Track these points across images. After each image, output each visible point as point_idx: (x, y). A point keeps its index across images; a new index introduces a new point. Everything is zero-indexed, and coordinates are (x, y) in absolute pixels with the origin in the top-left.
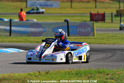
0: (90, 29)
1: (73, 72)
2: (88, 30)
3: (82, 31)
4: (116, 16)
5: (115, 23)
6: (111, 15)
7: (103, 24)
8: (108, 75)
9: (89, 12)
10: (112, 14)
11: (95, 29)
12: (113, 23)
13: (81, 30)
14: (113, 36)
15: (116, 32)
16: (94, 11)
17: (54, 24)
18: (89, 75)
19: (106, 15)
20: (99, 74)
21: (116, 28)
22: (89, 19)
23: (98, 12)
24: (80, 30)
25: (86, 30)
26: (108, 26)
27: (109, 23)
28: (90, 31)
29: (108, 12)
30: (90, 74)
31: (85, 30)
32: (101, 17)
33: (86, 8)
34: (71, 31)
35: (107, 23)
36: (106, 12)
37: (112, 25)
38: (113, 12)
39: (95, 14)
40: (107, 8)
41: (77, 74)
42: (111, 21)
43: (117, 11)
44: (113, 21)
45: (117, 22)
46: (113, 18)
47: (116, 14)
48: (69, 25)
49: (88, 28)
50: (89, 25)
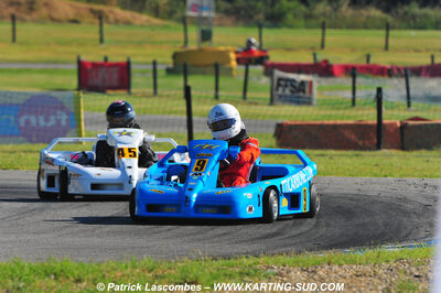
0: (64, 118)
2: (58, 121)
3: (38, 124)
4: (169, 71)
5: (168, 96)
6: (151, 67)
8: (78, 281)
9: (74, 58)
10: (155, 63)
11: (82, 116)
12: (161, 96)
13: (33, 120)
16: (92, 55)
18: (10, 283)
19: (134, 68)
20: (46, 280)
21: (170, 113)
22: (73, 81)
23: (106, 59)
24: (27, 122)
25: (52, 122)
26: (143, 106)
27: (145, 96)
28: (64, 123)
29: (140, 58)
30: (13, 280)
31: (47, 120)
32: (115, 76)
33: (67, 44)
35: (135, 95)
36: (132, 60)
37: (156, 102)
38: (159, 60)
39: (95, 65)
40: (140, 44)
42: (151, 90)
43: (175, 56)
44: (159, 91)
45: (173, 92)
46: (159, 81)
47: (171, 66)
49: (59, 112)
50: (61, 103)
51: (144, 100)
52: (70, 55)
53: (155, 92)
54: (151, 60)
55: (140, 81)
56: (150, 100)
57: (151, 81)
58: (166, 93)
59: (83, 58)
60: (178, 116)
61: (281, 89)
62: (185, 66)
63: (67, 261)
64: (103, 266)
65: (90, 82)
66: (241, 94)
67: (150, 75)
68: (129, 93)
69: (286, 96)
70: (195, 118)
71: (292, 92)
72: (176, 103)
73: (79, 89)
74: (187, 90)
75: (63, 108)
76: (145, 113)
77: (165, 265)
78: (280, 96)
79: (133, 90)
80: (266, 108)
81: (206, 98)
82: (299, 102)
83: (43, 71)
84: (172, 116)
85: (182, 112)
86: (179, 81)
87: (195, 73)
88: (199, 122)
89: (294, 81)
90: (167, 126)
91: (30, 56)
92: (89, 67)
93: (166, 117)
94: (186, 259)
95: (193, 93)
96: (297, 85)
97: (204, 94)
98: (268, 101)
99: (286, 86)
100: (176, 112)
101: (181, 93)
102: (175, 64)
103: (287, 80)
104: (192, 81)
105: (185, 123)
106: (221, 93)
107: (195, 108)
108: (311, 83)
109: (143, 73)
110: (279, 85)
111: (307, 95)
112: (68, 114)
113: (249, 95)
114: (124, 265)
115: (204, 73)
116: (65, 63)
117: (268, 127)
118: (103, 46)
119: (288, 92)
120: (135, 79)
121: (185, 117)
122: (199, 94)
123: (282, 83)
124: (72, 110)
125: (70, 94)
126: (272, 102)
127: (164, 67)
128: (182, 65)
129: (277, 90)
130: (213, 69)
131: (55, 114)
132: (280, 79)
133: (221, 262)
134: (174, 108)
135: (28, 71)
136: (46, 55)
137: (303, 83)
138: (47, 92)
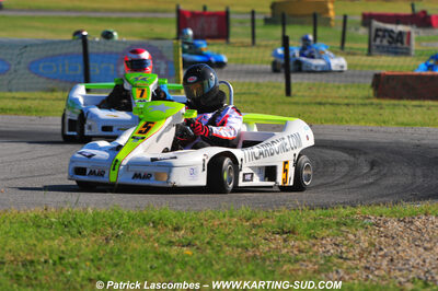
0: (163, 67)
1: (53, 220)
2: (157, 71)
4: (268, 21)
5: (267, 46)
6: (249, 17)
7: (222, 48)
8: (177, 229)
9: (173, 7)
10: (253, 13)
11: (181, 66)
12: (259, 46)
14: (244, 94)
15: (254, 80)
16: (191, 5)
17: (37, 45)
18: (109, 231)
19: (233, 18)
20: (145, 227)
21: (268, 62)
22: (172, 31)
23: (205, 8)
26: (241, 56)
27: (244, 45)
28: (163, 72)
29: (239, 8)
30: (112, 227)
32: (214, 26)
34: (98, 72)
35: (234, 45)
36: (231, 9)
37: (254, 53)
38: (258, 10)
39: (194, 15)
41: (66, 226)
42: (249, 40)
43: (273, 6)
44: (258, 41)
45: (271, 43)
46: (258, 31)
47: (269, 15)
48: (90, 50)
49: (158, 61)
50: (160, 52)
51: (242, 49)
52: (169, 4)
53: (253, 43)
54: (249, 10)
55: (238, 31)
56: (249, 50)
57: (250, 30)
58: (264, 43)
59: (182, 8)
61: (378, 40)
62: (283, 16)
63: (165, 209)
64: (201, 215)
66: (339, 45)
67: (249, 25)
68: (228, 42)
69: (383, 47)
71: (389, 42)
73: (177, 39)
74: (285, 40)
75: (161, 57)
76: (243, 63)
77: (262, 214)
78: (378, 47)
79: (232, 40)
80: (364, 58)
82: (396, 53)
83: (142, 20)
86: (277, 32)
87: (294, 23)
89: (392, 31)
91: (129, 5)
92: (188, 16)
94: (283, 208)
95: (291, 42)
96: (395, 36)
98: (366, 52)
99: (384, 36)
101: (279, 43)
102: (273, 14)
103: (385, 30)
108: (409, 33)
109: (242, 23)
110: (377, 36)
111: (405, 45)
112: (167, 62)
113: (347, 45)
114: (221, 214)
115: (302, 23)
116: (164, 12)
117: (366, 76)
119: (385, 42)
120: (234, 29)
122: (297, 44)
123: (380, 33)
124: (171, 59)
125: (169, 43)
126: (370, 53)
127: (262, 17)
128: (281, 15)
129: (375, 40)
130: (311, 19)
132: (377, 30)
133: (319, 211)
135: (128, 20)
136: (146, 5)
137: (401, 33)
138: (145, 41)
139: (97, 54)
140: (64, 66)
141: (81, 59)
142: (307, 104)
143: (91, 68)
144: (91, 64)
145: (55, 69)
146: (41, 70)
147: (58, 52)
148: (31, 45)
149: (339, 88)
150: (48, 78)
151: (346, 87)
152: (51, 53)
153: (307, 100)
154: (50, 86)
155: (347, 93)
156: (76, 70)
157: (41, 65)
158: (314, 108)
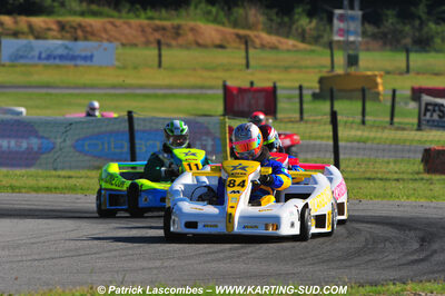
0: (209, 143)
4: (316, 97)
5: (314, 121)
6: (297, 92)
9: (221, 83)
10: (301, 88)
12: (307, 122)
16: (238, 80)
17: (82, 122)
19: (280, 93)
21: (316, 138)
22: (219, 107)
23: (252, 83)
27: (292, 122)
28: (210, 149)
29: (286, 82)
32: (262, 102)
33: (214, 69)
35: (281, 121)
36: (278, 84)
37: (302, 127)
38: (305, 85)
39: (241, 90)
40: (286, 69)
42: (297, 115)
43: (321, 81)
44: (305, 117)
45: (320, 117)
46: (305, 106)
47: (317, 91)
48: (136, 127)
49: (204, 138)
50: (207, 128)
51: (290, 125)
52: (215, 80)
53: (301, 118)
54: (297, 85)
55: (286, 107)
56: (296, 125)
57: (298, 105)
58: (311, 118)
59: (229, 83)
60: (324, 142)
61: (428, 114)
62: (332, 91)
65: (236, 108)
66: (388, 119)
67: (297, 100)
68: (276, 118)
69: (434, 121)
70: (341, 143)
71: (440, 116)
72: (322, 127)
73: (224, 115)
74: (334, 115)
75: (208, 133)
78: (428, 121)
79: (279, 115)
80: (413, 133)
81: (352, 123)
83: (189, 97)
84: (318, 142)
85: (328, 137)
86: (325, 107)
87: (342, 98)
88: (345, 148)
89: (442, 105)
90: (313, 152)
91: (176, 81)
92: (235, 92)
93: (312, 142)
95: (339, 118)
97: (351, 119)
98: (415, 127)
99: (434, 111)
100: (322, 138)
101: (328, 118)
102: (321, 88)
103: (436, 105)
104: (338, 106)
105: (331, 149)
106: (367, 118)
107: (341, 133)
109: (289, 98)
110: (427, 110)
112: (213, 140)
113: (396, 120)
115: (350, 98)
116: (211, 88)
117: (415, 152)
118: (249, 71)
119: (436, 117)
120: (281, 105)
121: (331, 142)
122: (345, 119)
123: (430, 108)
124: (218, 135)
125: (215, 120)
126: (419, 128)
127: (310, 92)
128: (329, 90)
129: (425, 115)
130: (359, 94)
131: (200, 139)
132: (427, 104)
134: (321, 134)
135: (174, 96)
136: (192, 81)
138: (192, 117)
139: (144, 131)
140: (109, 143)
141: (127, 136)
142: (356, 179)
143: (137, 146)
144: (137, 141)
145: (100, 147)
146: (86, 148)
147: (103, 129)
148: (76, 123)
149: (388, 163)
150: (95, 156)
151: (395, 163)
152: (96, 130)
153: (357, 175)
154: (97, 164)
155: (397, 169)
156: (122, 147)
157: (86, 143)
158: (363, 184)
